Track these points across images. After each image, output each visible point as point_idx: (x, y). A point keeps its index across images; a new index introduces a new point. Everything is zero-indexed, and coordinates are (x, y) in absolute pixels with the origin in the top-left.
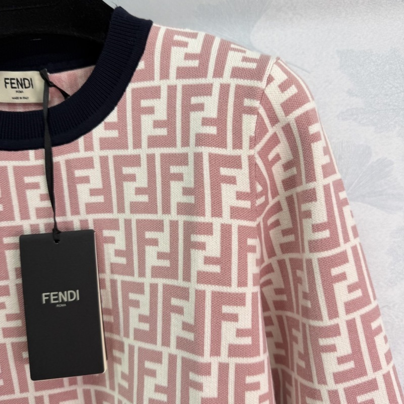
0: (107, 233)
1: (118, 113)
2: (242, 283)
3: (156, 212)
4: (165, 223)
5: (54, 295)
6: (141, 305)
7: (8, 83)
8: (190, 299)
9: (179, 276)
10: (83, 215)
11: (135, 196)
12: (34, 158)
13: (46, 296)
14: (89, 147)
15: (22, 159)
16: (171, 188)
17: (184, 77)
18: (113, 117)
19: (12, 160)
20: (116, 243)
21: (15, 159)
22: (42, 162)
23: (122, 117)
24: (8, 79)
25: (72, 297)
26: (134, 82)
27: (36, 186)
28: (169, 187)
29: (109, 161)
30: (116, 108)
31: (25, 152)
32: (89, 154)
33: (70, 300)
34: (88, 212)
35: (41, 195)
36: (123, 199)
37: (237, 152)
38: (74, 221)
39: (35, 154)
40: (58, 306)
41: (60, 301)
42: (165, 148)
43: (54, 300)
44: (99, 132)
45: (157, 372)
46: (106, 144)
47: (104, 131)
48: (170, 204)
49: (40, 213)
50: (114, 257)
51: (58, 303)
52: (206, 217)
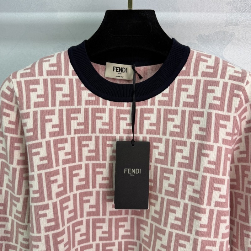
0: (155, 144)
1: (169, 89)
2: (224, 174)
3: (183, 137)
4: (188, 143)
5: (129, 170)
6: (170, 179)
7: (115, 69)
8: (199, 179)
9: (193, 168)
10: (145, 134)
11: (173, 128)
12: (126, 106)
13: (126, 170)
14: (153, 104)
15: (121, 106)
16: (193, 127)
17: (205, 76)
18: (167, 91)
19: (116, 106)
20: (160, 149)
21: (118, 106)
22: (130, 108)
23: (171, 92)
24: (115, 67)
25: (137, 172)
26: (180, 76)
27: (125, 119)
28: (192, 126)
29: (162, 111)
30: (169, 87)
31: (123, 103)
32: (152, 107)
33: (136, 173)
34: (147, 133)
35: (127, 123)
36: (166, 129)
37: (229, 114)
38: (140, 137)
39: (127, 104)
40: (131, 175)
41: (132, 173)
42: (192, 108)
43: (129, 172)
44: (159, 97)
45: (177, 211)
46: (161, 103)
47: (161, 97)
48: (191, 134)
49: (125, 131)
50: (158, 155)
51: (131, 174)
52: (211, 142)
